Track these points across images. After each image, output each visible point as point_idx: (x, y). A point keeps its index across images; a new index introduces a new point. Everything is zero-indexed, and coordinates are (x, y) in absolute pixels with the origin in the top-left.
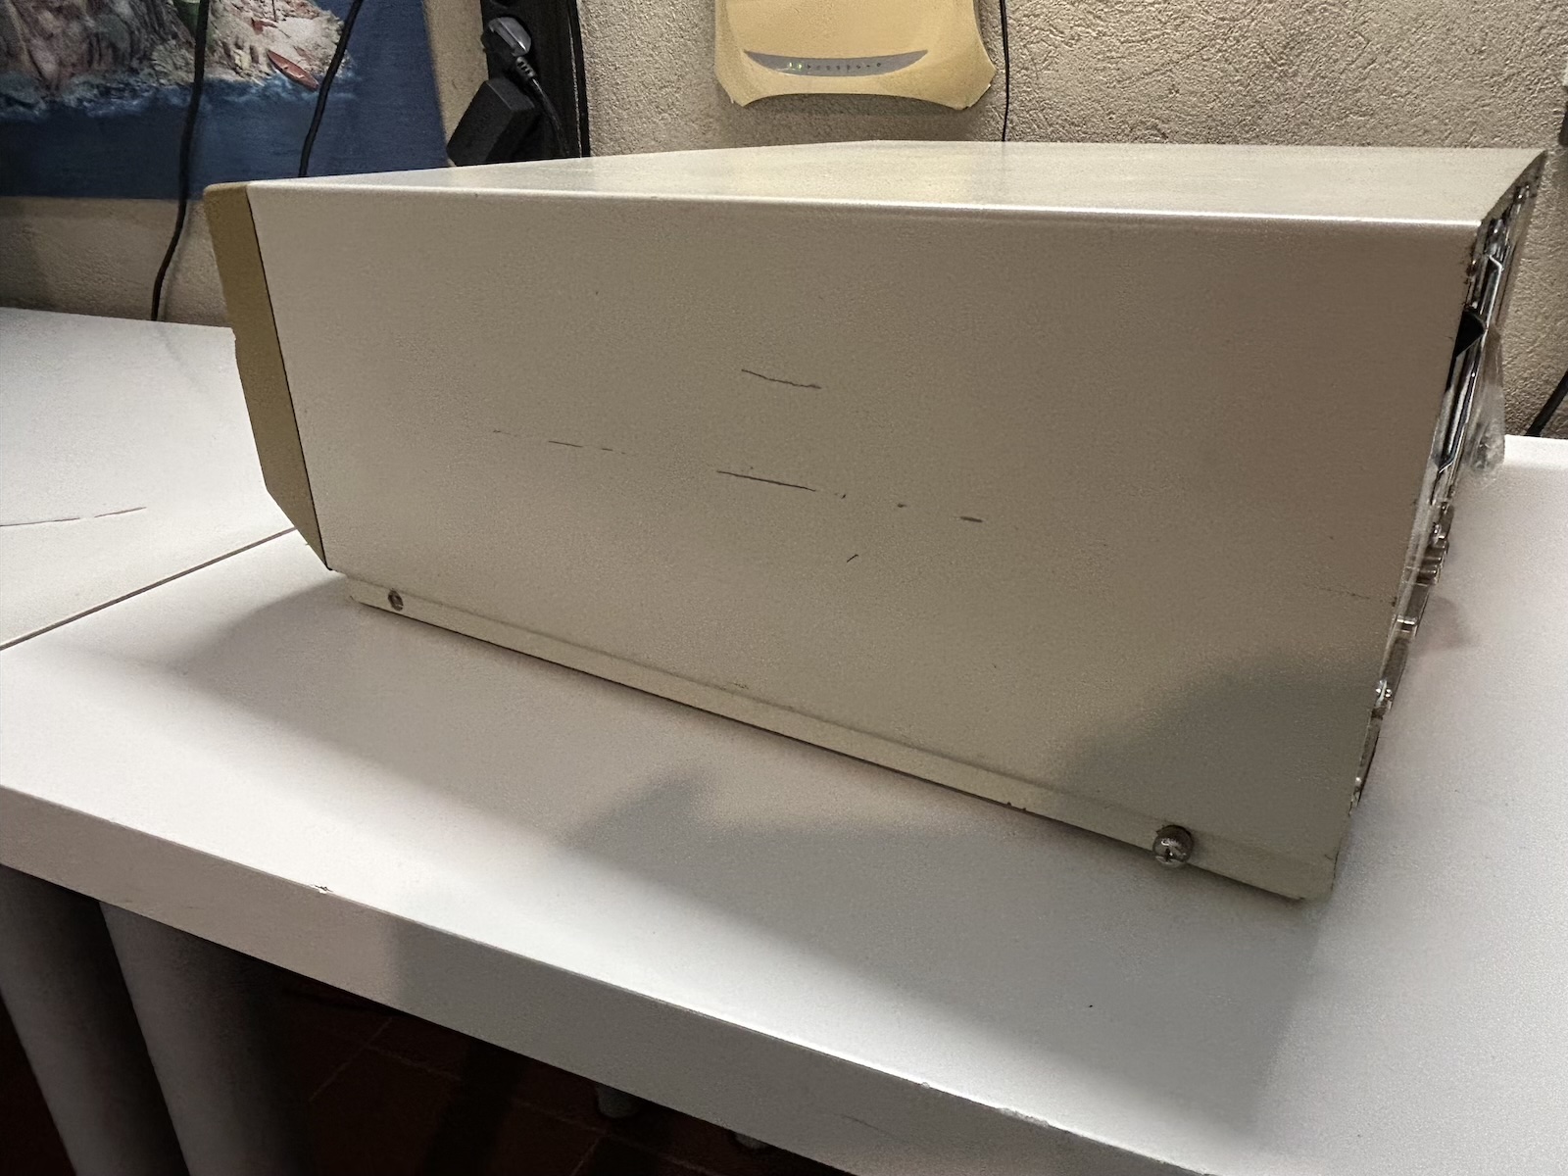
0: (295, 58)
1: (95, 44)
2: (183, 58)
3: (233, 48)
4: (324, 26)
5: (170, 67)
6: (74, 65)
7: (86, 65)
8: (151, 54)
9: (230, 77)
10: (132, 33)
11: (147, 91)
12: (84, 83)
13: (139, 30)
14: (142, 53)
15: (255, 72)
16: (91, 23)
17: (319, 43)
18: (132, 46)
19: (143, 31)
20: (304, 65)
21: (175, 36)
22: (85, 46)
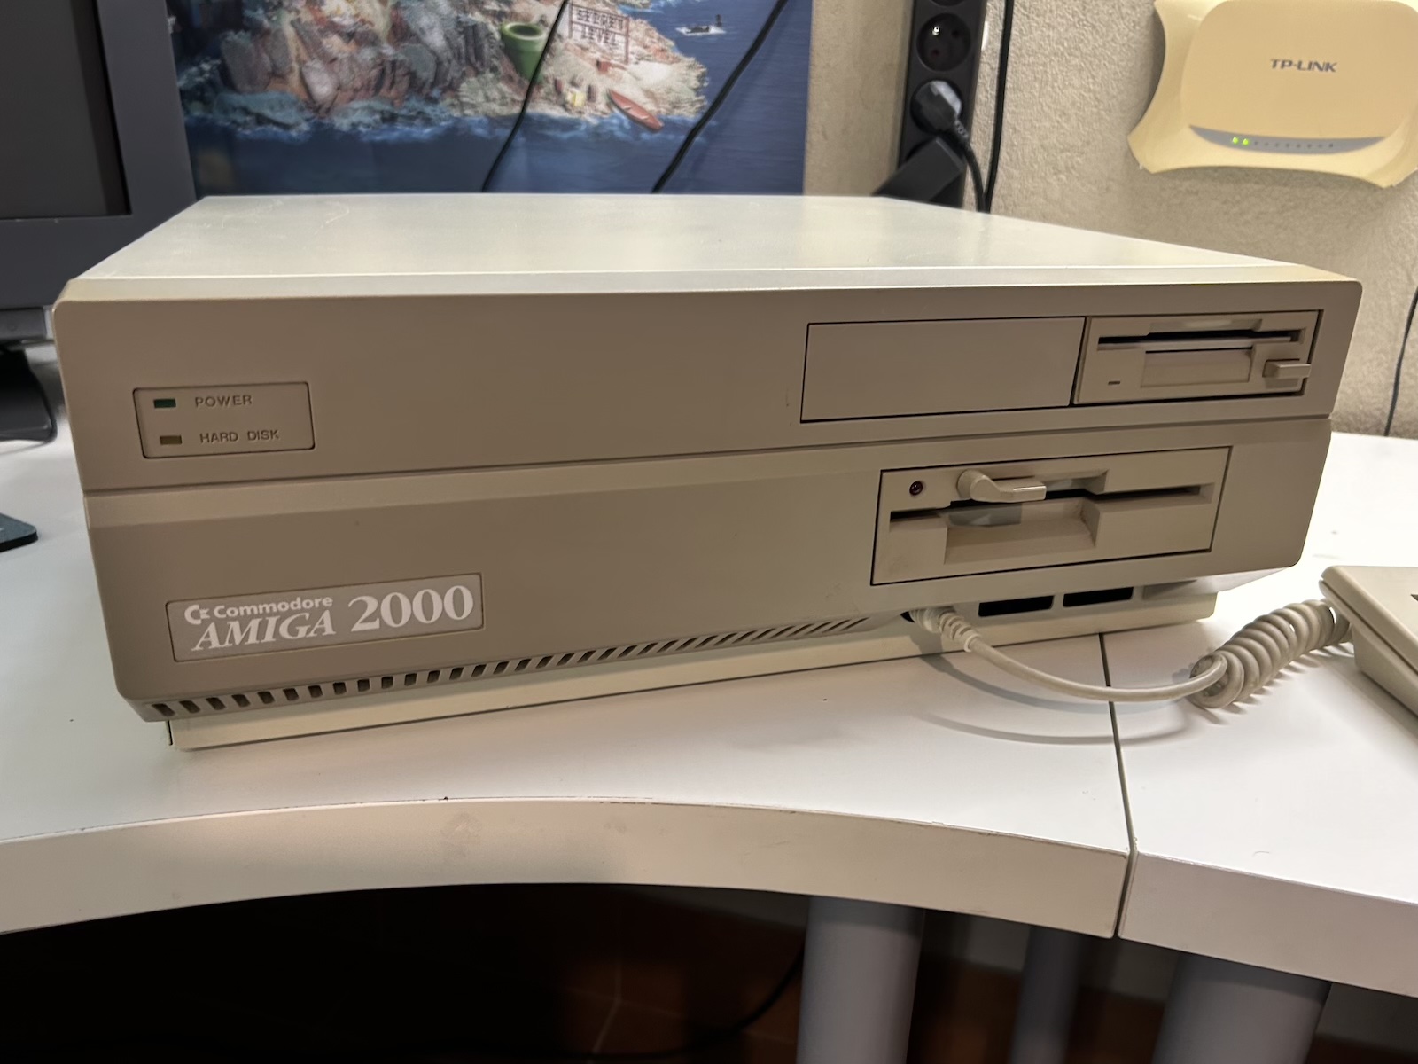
0: (640, 99)
1: (388, 71)
2: (500, 91)
3: (565, 86)
4: (685, 72)
5: (480, 99)
6: (356, 90)
7: (371, 92)
8: (458, 86)
9: (556, 112)
10: (439, 63)
11: (445, 120)
12: (364, 108)
13: (449, 61)
14: (447, 84)
15: (588, 110)
16: (388, 50)
17: (674, 87)
18: (436, 74)
19: (454, 62)
20: (650, 107)
21: (494, 69)
22: (374, 73)
